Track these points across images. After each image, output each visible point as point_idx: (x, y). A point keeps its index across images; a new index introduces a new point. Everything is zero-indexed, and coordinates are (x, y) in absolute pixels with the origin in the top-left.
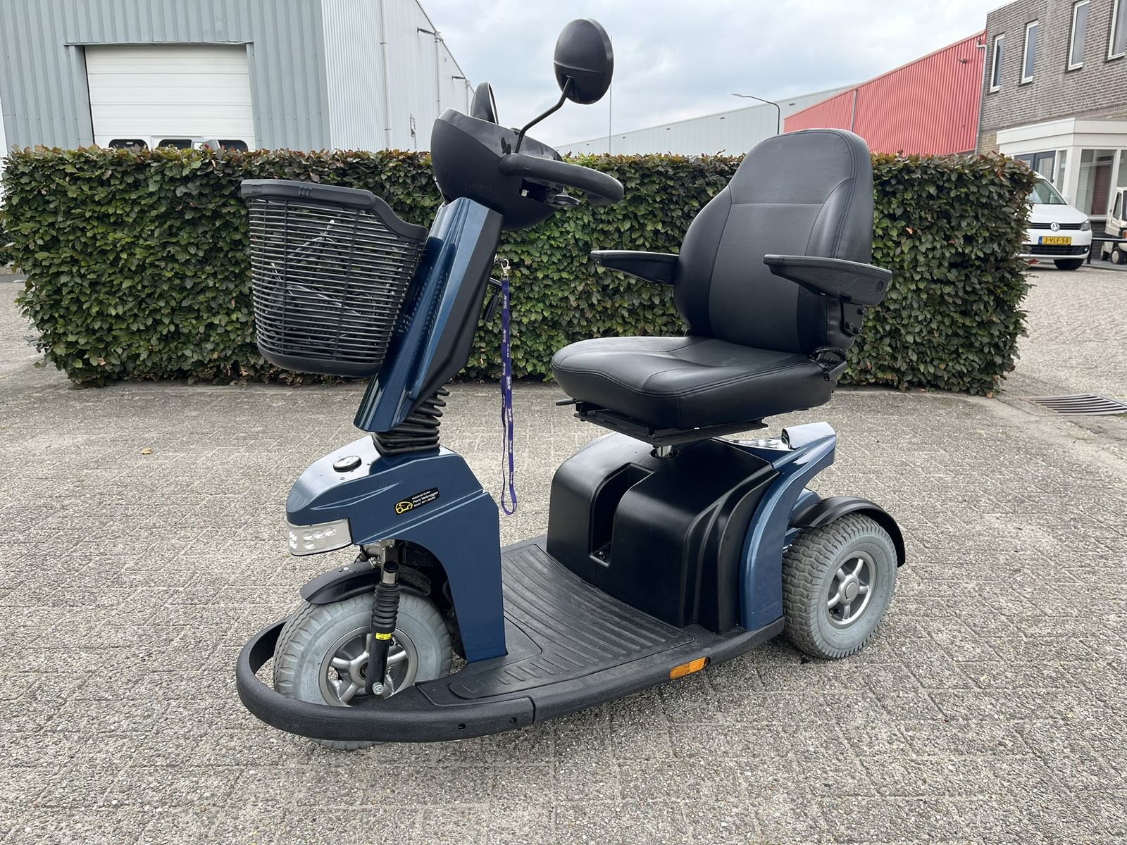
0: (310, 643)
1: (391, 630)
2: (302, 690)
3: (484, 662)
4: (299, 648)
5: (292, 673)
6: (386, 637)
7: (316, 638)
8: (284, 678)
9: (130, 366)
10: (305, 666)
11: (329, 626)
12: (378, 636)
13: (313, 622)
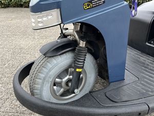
0: (47, 73)
1: (82, 68)
2: (44, 93)
3: (116, 83)
4: (42, 76)
5: (39, 86)
6: (80, 70)
7: (50, 71)
8: (36, 88)
9: (10, 3)
10: (45, 83)
11: (56, 65)
12: (78, 70)
13: (48, 64)
